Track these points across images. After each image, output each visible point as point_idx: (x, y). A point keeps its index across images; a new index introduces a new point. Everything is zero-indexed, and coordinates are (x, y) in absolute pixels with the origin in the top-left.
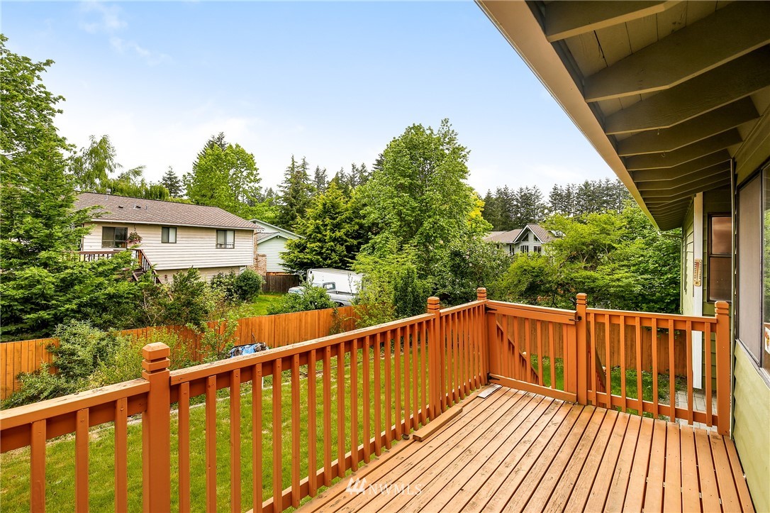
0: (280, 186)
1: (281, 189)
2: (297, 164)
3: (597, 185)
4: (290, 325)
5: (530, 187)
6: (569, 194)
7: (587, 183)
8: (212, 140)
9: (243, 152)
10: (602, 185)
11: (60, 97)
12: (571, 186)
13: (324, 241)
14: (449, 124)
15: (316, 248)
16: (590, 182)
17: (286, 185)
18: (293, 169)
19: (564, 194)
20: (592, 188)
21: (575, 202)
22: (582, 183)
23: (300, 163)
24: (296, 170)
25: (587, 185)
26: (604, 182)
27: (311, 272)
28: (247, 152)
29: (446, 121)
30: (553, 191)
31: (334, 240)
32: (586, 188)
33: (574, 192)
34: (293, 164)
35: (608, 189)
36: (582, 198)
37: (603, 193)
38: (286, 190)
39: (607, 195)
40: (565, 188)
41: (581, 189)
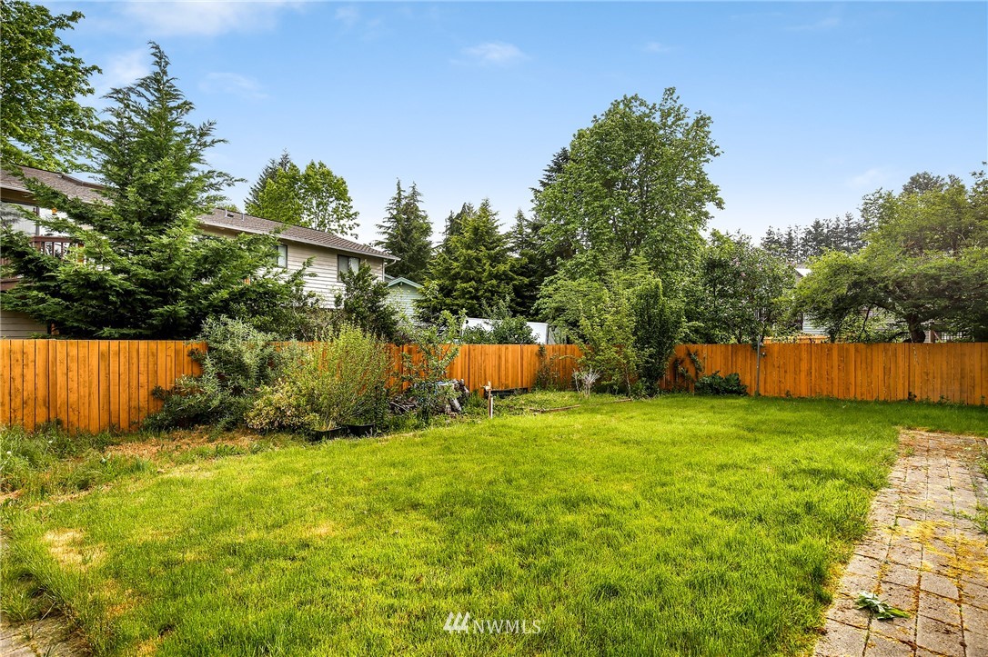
0: (381, 227)
1: (382, 230)
2: (406, 195)
3: (832, 226)
4: (487, 362)
5: (731, 233)
6: (790, 241)
7: (818, 223)
8: (271, 165)
9: (329, 173)
10: (841, 226)
11: (94, 68)
12: (793, 228)
13: (479, 281)
14: (675, 96)
15: (471, 289)
16: (821, 222)
17: (388, 224)
18: (399, 200)
19: (783, 240)
20: (825, 231)
21: (799, 251)
22: (810, 225)
23: (407, 192)
24: (404, 202)
25: (817, 225)
26: (843, 219)
27: (467, 322)
28: (334, 174)
29: (670, 91)
30: (766, 236)
31: (497, 277)
32: (816, 230)
33: (799, 237)
34: (399, 194)
35: (849, 230)
36: (811, 246)
37: (841, 237)
38: (390, 231)
39: (849, 239)
40: (784, 231)
41: (810, 232)
